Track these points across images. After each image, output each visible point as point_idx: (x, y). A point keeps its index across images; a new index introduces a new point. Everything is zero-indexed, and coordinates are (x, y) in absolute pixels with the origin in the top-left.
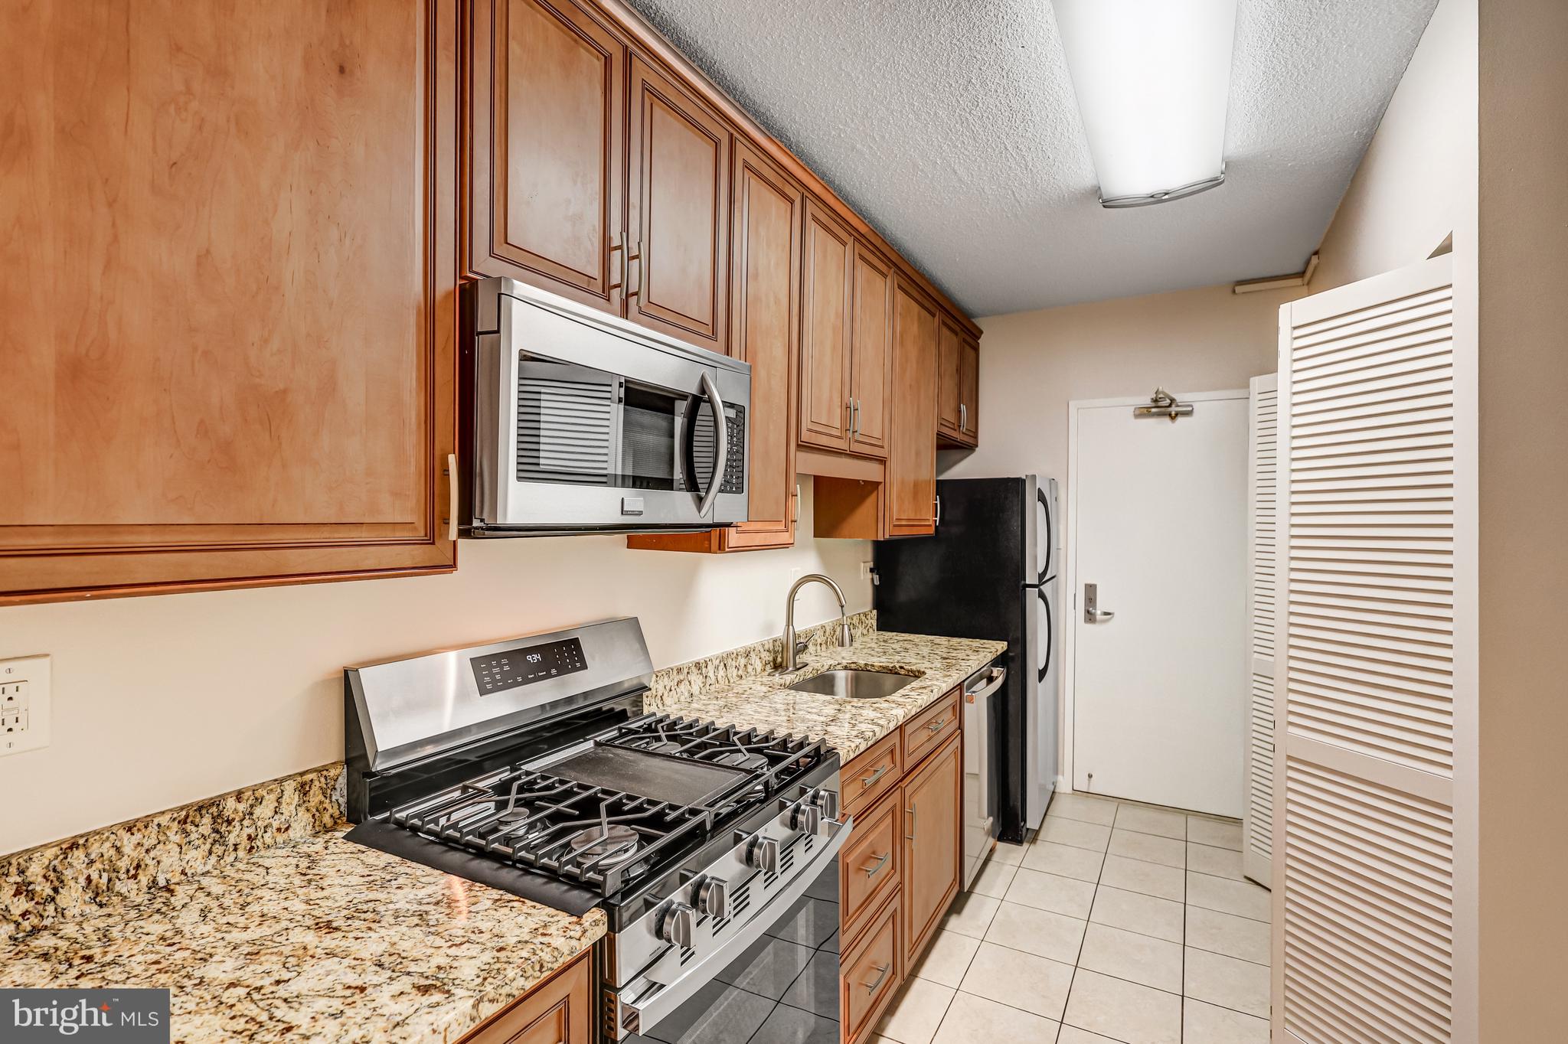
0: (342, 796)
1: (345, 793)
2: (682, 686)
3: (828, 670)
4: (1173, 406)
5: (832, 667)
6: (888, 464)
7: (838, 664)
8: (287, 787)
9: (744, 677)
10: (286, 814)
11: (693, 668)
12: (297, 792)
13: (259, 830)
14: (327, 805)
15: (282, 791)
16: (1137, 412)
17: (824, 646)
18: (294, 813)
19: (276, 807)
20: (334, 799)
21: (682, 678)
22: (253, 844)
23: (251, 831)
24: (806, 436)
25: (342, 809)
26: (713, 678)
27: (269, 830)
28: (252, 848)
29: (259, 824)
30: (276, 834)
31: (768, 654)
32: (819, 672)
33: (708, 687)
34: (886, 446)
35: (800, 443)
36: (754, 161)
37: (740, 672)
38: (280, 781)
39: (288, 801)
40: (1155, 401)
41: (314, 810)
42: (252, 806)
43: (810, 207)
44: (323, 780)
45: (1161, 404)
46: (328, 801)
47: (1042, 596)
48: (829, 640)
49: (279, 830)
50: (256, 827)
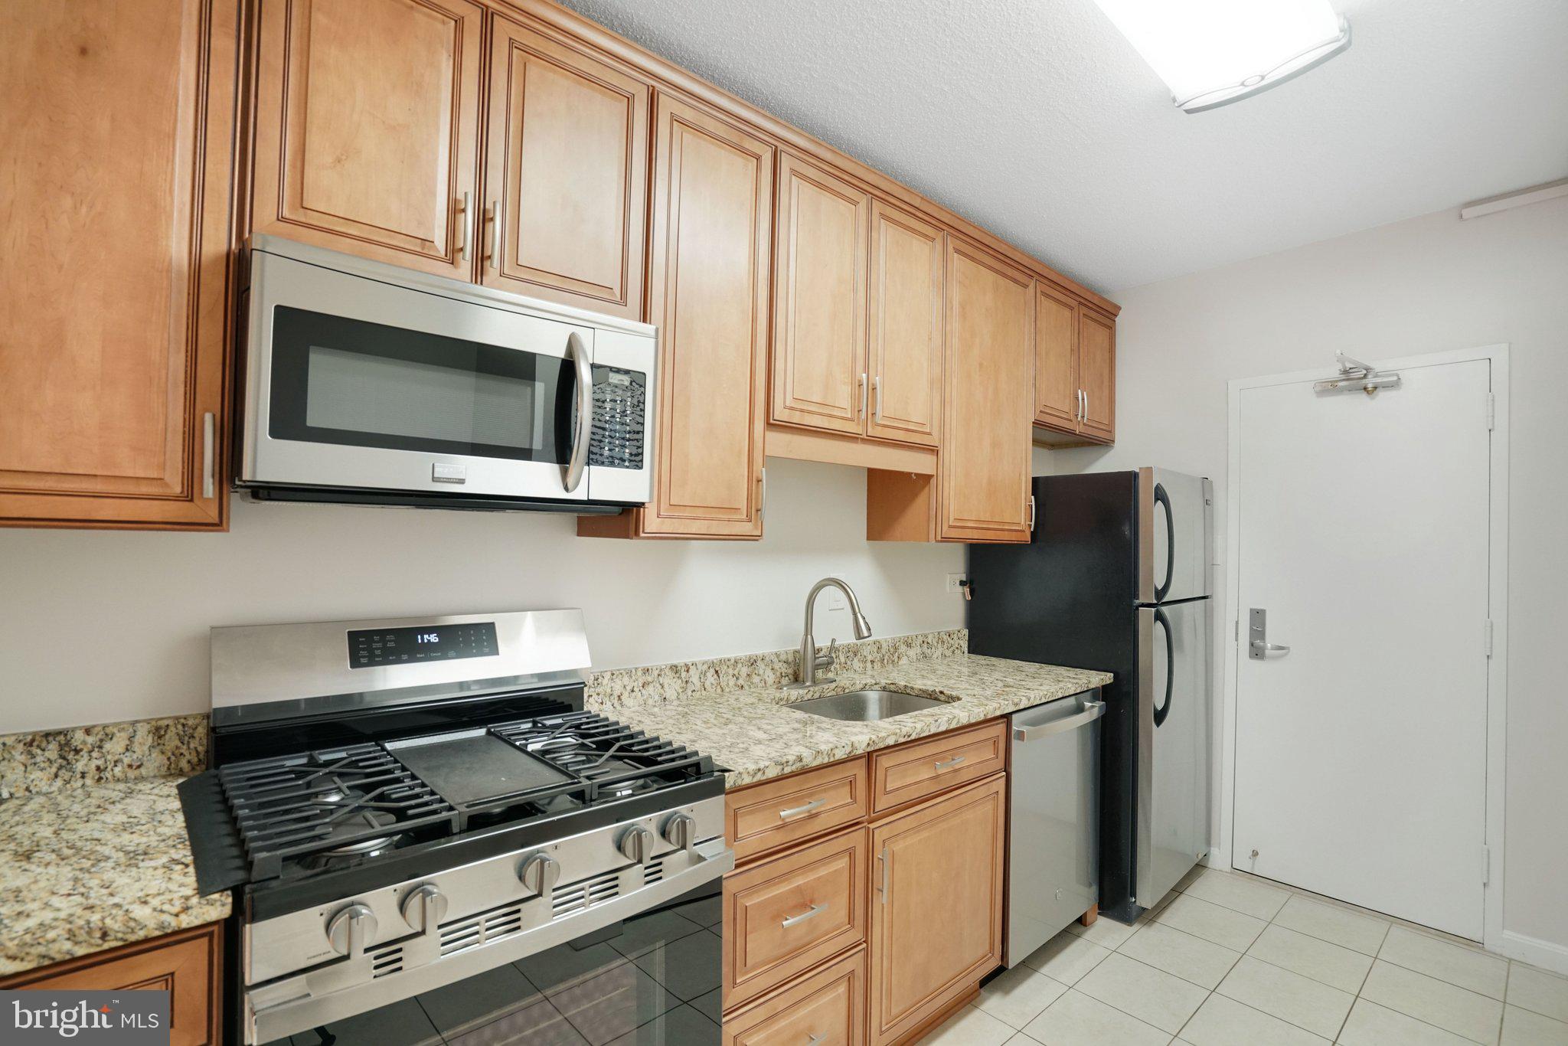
0: (201, 745)
1: (205, 742)
2: (650, 689)
3: (862, 690)
4: (1370, 376)
5: (867, 687)
6: (940, 453)
7: (876, 684)
8: (140, 728)
9: (746, 687)
10: (138, 754)
11: (667, 671)
12: (151, 735)
13: (108, 763)
14: (184, 748)
15: (135, 731)
16: (1318, 388)
17: (877, 665)
18: (147, 752)
19: (128, 745)
20: (192, 746)
21: (650, 679)
22: (102, 775)
23: (100, 762)
24: (780, 414)
25: (201, 756)
26: (698, 684)
27: (119, 765)
28: (100, 778)
29: (109, 757)
30: (127, 769)
31: (785, 665)
32: (847, 691)
33: (690, 693)
34: (935, 433)
35: (772, 421)
36: (688, 114)
37: (741, 682)
38: (134, 723)
39: (141, 740)
40: (1346, 372)
41: (170, 754)
42: (101, 740)
43: (786, 163)
44: (180, 727)
45: (1353, 376)
46: (185, 747)
47: (1159, 617)
48: (886, 657)
49: (130, 766)
50: (105, 760)
